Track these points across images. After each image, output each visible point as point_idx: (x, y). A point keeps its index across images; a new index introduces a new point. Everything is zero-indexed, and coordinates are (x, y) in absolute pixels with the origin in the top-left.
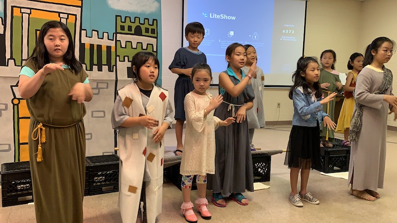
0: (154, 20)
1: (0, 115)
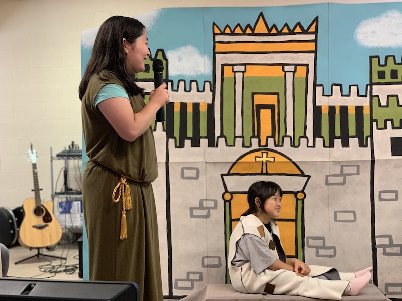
1: (207, 216)
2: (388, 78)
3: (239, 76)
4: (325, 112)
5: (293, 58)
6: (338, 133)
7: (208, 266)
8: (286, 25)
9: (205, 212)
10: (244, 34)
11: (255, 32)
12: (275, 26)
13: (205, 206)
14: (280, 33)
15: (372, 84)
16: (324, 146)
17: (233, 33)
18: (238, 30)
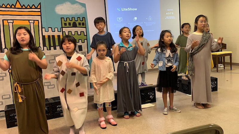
0: (83, 18)
1: (3, 80)
2: (68, 25)
3: (11, 24)
4: (46, 37)
5: (32, 18)
6: (52, 45)
7: (5, 99)
8: (28, 5)
9: (1, 78)
10: (11, 8)
11: (16, 7)
12: (24, 5)
13: (1, 76)
14: (26, 8)
15: (62, 27)
16: (47, 50)
17: (6, 7)
18: (8, 6)
